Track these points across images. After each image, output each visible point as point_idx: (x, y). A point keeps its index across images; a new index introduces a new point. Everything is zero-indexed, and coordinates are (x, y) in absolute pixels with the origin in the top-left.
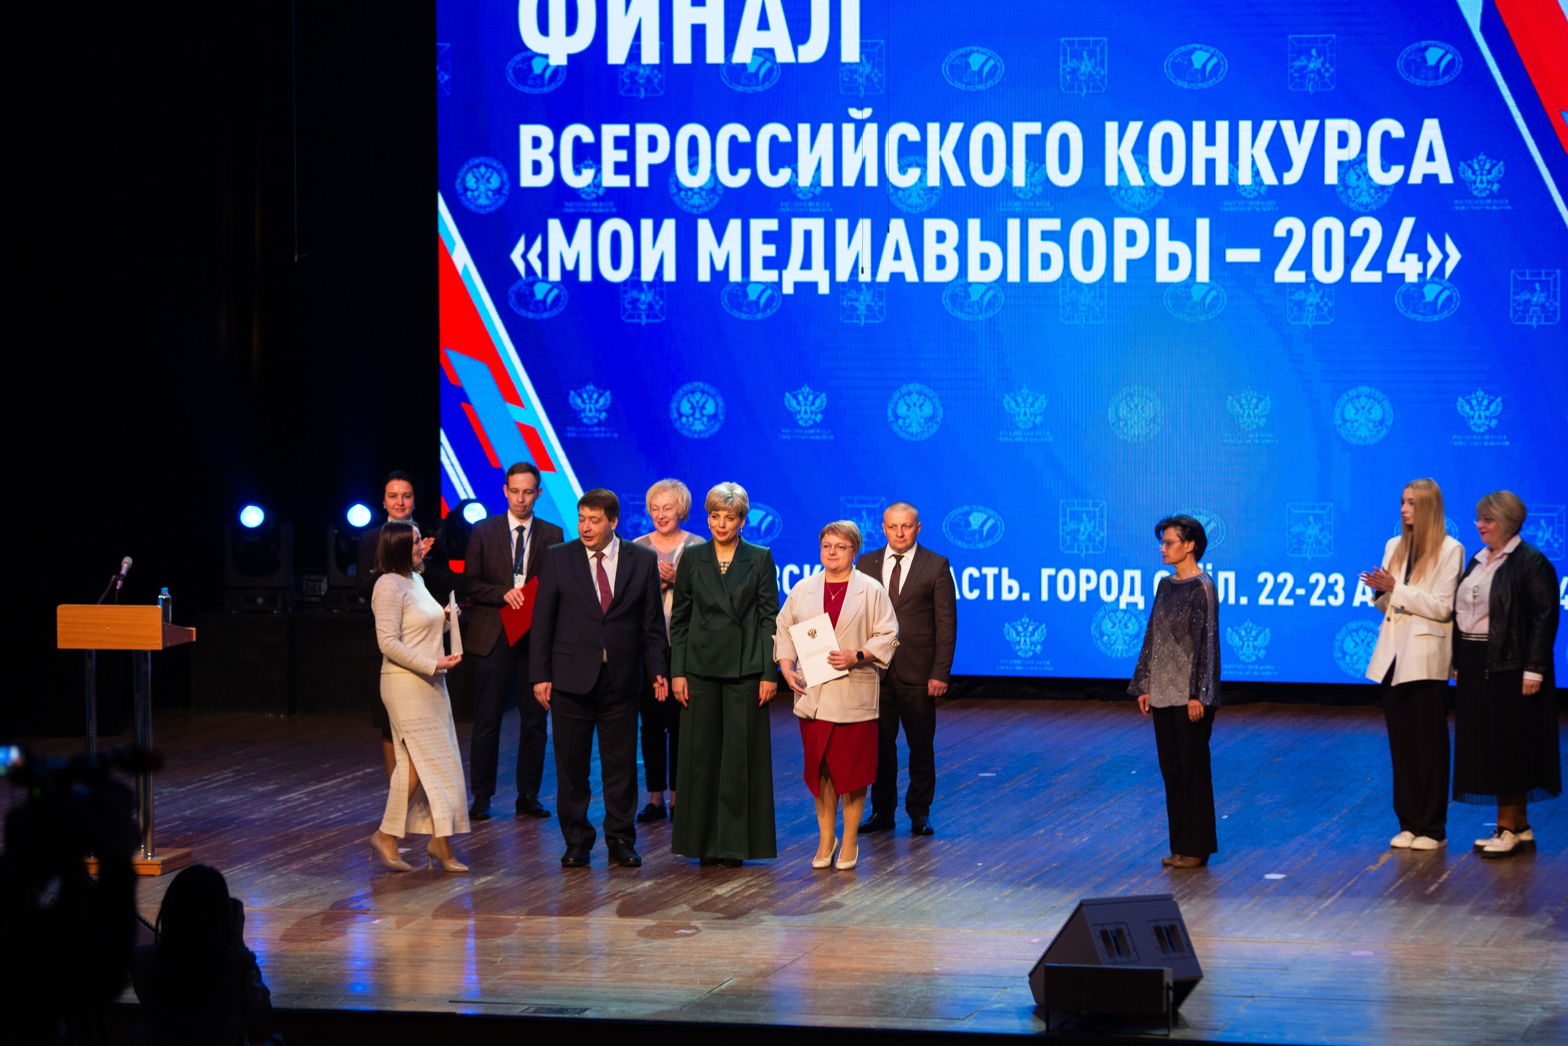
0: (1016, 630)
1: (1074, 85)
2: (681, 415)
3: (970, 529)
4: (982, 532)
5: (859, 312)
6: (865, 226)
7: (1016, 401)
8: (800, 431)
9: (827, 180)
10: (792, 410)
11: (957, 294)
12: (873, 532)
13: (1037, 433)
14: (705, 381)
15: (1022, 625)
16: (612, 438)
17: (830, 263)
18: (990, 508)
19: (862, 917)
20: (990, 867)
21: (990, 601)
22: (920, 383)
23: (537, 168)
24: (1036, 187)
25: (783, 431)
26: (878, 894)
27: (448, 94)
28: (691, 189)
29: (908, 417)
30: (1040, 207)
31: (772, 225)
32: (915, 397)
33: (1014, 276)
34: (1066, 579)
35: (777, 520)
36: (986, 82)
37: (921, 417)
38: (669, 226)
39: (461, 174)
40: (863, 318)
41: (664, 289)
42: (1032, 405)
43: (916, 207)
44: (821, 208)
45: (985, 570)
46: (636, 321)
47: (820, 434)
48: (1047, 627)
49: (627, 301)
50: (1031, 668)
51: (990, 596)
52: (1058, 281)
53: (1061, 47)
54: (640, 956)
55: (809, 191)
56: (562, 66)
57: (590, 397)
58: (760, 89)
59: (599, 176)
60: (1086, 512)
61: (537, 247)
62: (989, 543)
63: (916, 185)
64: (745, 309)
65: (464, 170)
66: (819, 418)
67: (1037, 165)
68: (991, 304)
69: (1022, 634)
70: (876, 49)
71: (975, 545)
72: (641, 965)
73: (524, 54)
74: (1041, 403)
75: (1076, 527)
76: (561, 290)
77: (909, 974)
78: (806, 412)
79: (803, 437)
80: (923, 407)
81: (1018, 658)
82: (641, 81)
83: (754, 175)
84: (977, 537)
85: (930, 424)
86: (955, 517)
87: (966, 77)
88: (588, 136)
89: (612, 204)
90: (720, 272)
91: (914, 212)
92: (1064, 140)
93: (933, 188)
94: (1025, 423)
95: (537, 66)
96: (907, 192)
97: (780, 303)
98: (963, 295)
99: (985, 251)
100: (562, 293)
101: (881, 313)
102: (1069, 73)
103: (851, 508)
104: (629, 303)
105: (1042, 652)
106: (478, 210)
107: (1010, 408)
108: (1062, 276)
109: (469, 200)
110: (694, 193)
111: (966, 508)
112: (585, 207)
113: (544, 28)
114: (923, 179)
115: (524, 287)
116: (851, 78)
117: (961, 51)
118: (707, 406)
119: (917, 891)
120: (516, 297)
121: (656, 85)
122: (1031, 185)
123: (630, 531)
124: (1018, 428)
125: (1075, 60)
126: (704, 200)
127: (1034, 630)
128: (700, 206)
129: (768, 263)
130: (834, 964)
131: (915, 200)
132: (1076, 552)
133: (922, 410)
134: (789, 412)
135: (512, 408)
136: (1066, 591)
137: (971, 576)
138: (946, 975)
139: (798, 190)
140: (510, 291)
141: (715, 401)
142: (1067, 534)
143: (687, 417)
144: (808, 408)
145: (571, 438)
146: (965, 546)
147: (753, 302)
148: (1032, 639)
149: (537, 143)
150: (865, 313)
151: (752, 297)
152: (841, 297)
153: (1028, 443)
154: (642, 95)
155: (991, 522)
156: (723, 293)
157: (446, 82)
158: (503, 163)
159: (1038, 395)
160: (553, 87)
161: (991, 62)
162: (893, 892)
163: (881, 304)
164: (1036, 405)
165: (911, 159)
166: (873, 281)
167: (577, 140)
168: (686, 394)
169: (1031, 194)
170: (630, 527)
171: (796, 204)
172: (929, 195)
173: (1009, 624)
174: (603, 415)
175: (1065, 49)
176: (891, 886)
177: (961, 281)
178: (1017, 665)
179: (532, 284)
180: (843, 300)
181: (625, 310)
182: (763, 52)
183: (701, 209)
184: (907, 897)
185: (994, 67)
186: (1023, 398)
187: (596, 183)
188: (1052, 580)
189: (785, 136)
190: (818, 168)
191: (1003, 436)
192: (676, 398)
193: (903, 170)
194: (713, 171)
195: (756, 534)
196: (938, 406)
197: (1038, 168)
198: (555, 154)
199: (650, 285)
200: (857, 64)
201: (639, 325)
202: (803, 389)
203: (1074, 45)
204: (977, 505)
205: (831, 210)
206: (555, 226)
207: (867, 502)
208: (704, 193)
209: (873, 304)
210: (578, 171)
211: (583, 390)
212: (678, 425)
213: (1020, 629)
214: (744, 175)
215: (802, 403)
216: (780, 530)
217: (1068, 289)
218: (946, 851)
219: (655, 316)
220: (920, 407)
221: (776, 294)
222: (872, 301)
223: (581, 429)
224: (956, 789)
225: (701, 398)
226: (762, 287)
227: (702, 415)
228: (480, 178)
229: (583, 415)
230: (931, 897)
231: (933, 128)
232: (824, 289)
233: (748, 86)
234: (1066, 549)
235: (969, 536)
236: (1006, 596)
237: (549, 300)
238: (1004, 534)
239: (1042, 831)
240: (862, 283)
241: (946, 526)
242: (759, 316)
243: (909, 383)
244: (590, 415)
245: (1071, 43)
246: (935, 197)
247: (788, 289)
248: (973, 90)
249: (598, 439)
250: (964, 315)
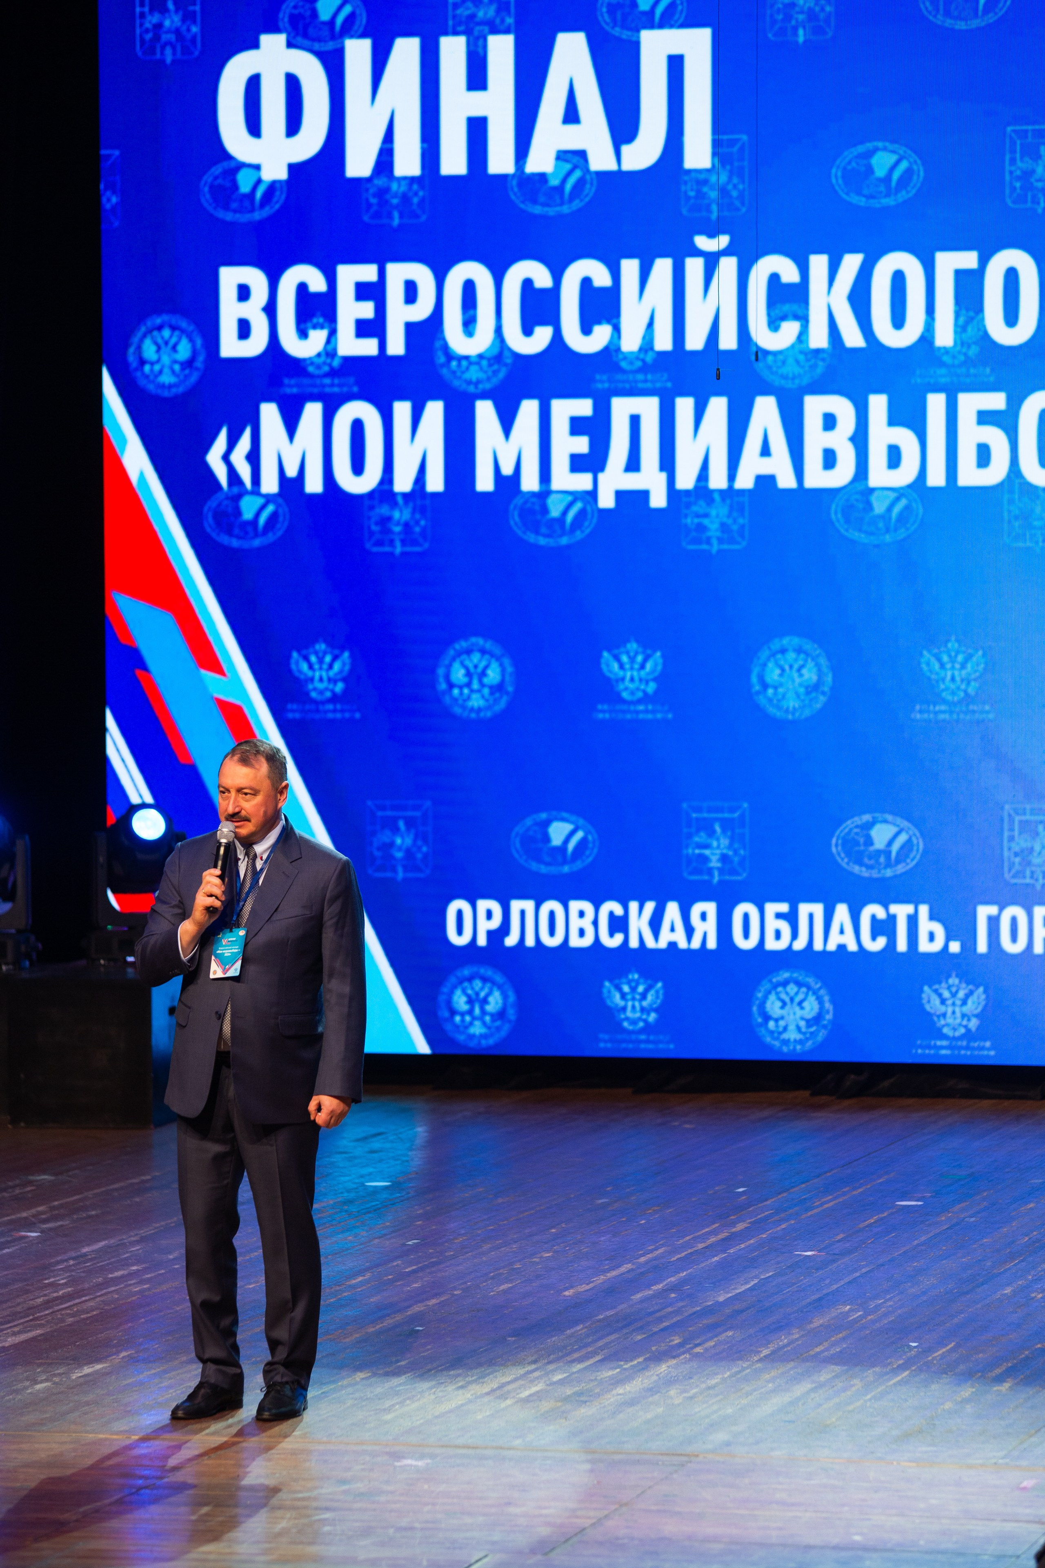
0: (940, 995)
1: (1026, 196)
2: (451, 686)
3: (872, 848)
4: (890, 852)
5: (709, 534)
6: (718, 407)
7: (939, 660)
8: (625, 707)
9: (664, 342)
10: (612, 676)
11: (852, 506)
12: (731, 853)
13: (971, 707)
14: (486, 636)
15: (949, 988)
16: (352, 720)
17: (667, 462)
18: (902, 817)
19: (721, 1436)
20: (930, 1350)
21: (902, 954)
22: (800, 635)
23: (244, 329)
24: (969, 346)
25: (600, 707)
26: (748, 1394)
27: (116, 224)
28: (467, 358)
29: (781, 685)
30: (975, 376)
31: (584, 407)
32: (791, 655)
33: (936, 478)
34: (1014, 921)
35: (590, 838)
36: (896, 194)
37: (801, 685)
38: (435, 411)
39: (135, 340)
40: (715, 542)
41: (428, 502)
42: (963, 666)
43: (794, 378)
44: (652, 381)
45: (894, 908)
46: (387, 549)
47: (653, 712)
48: (985, 992)
49: (373, 520)
50: (963, 1052)
51: (902, 945)
52: (1001, 485)
53: (1008, 141)
54: (327, 1509)
55: (637, 358)
56: (280, 182)
57: (321, 661)
58: (565, 209)
59: (333, 340)
60: (1041, 822)
61: (244, 443)
62: (901, 869)
63: (793, 346)
64: (544, 530)
65: (139, 334)
66: (651, 688)
67: (971, 314)
68: (902, 519)
69: (949, 1002)
70: (735, 149)
71: (879, 872)
72: (327, 1529)
73: (225, 164)
74: (976, 664)
75: (1029, 845)
76: (278, 506)
77: (808, 1548)
78: (632, 679)
79: (629, 716)
80: (804, 671)
81: (945, 1037)
82: (395, 201)
83: (558, 335)
84: (882, 859)
85: (814, 695)
86: (851, 830)
87: (868, 186)
88: (317, 282)
89: (352, 380)
90: (508, 478)
91: (790, 385)
92: (1012, 277)
93: (818, 351)
94: (953, 693)
95: (245, 182)
96: (780, 357)
97: (595, 521)
98: (861, 506)
99: (893, 441)
100: (280, 511)
101: (743, 537)
102: (1019, 178)
103: (697, 819)
104: (376, 524)
105: (978, 1028)
106: (159, 392)
107: (931, 671)
108: (1008, 476)
109: (147, 377)
110: (471, 363)
111: (867, 817)
112: (314, 386)
113: (254, 126)
114: (803, 338)
115: (225, 502)
116: (699, 192)
117: (860, 149)
118: (489, 672)
119: (814, 1390)
120: (215, 517)
121: (415, 207)
122: (962, 344)
123: (377, 854)
124: (944, 701)
125: (1027, 159)
126: (485, 372)
127: (967, 996)
128: (478, 382)
129: (578, 463)
130: (670, 1528)
131: (791, 368)
132: (1028, 880)
133: (801, 675)
134: (608, 680)
135: (208, 676)
136: (1014, 938)
137: (873, 917)
138: (874, 1550)
139: (621, 356)
140: (206, 508)
141: (501, 665)
142: (1016, 854)
143: (461, 688)
144: (635, 674)
145: (294, 720)
146: (865, 873)
147: (554, 520)
148: (965, 1009)
149: (244, 293)
150: (719, 534)
151: (555, 511)
152: (685, 511)
153: (958, 721)
154: (396, 222)
155: (903, 838)
156: (512, 507)
157: (114, 208)
158: (197, 325)
159: (970, 651)
160: (267, 212)
161: (904, 165)
162: (773, 1391)
163: (741, 521)
164: (969, 666)
165: (786, 308)
166: (731, 487)
167: (302, 288)
168: (459, 654)
169: (962, 358)
170: (379, 849)
171: (620, 377)
172: (813, 361)
173: (930, 986)
174: (339, 687)
175: (1013, 143)
176: (768, 1382)
177: (859, 486)
178: (942, 1048)
179: (238, 498)
180: (686, 516)
181: (372, 534)
182: (569, 155)
183: (481, 386)
184: (798, 1399)
185: (909, 172)
186: (950, 656)
187: (330, 352)
188: (994, 923)
189: (601, 277)
190: (651, 324)
191: (921, 712)
192: (447, 662)
193: (774, 324)
194: (499, 330)
195: (560, 858)
196: (825, 669)
197: (972, 319)
198: (270, 309)
199: (405, 496)
200: (707, 170)
201: (392, 554)
202: (629, 646)
203: (1026, 137)
204: (883, 811)
205: (669, 385)
206: (270, 413)
207: (720, 810)
208: (484, 363)
209: (729, 521)
210: (303, 334)
211: (311, 650)
212: (447, 700)
213: (946, 994)
214: (543, 336)
215: (627, 666)
216: (596, 851)
217: (1016, 496)
218: (856, 1321)
219: (414, 543)
220: (799, 670)
221: (589, 508)
222: (729, 516)
223: (307, 707)
224: (862, 1225)
225: (480, 661)
226: (570, 498)
227: (482, 685)
228: (163, 346)
229: (310, 687)
230: (836, 1400)
231: (819, 263)
232: (658, 500)
233: (548, 205)
234: (1014, 876)
235: (870, 858)
236: (924, 946)
237: (262, 520)
238: (922, 856)
239: (1008, 1291)
240: (713, 491)
241: (837, 845)
242: (564, 541)
243: (782, 635)
244: (320, 686)
245: (1023, 134)
246: (821, 364)
247: (607, 501)
248: (878, 206)
249: (333, 721)
250: (863, 536)
